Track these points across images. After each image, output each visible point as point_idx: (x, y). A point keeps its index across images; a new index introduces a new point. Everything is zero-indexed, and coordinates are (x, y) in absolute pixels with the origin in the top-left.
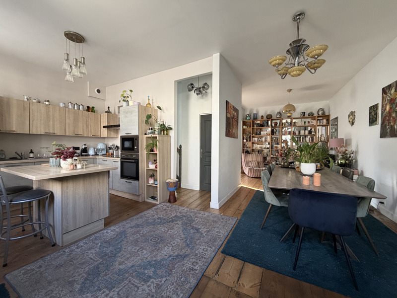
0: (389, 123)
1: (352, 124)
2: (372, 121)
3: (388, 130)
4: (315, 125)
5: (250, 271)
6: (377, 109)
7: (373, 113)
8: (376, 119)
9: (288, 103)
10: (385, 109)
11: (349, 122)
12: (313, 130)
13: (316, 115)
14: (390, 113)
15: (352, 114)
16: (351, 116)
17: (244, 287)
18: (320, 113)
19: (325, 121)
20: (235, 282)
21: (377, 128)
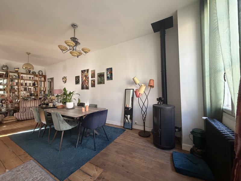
0: (85, 84)
1: (65, 82)
2: (77, 82)
3: (85, 87)
4: (37, 80)
5: (87, 168)
6: (79, 78)
7: (77, 79)
8: (79, 82)
9: (27, 62)
10: (83, 79)
11: (63, 81)
12: (36, 83)
13: (37, 74)
14: (85, 80)
15: (65, 78)
16: (64, 79)
17: (95, 174)
18: (41, 73)
19: (43, 79)
20: (91, 177)
21: (80, 85)
